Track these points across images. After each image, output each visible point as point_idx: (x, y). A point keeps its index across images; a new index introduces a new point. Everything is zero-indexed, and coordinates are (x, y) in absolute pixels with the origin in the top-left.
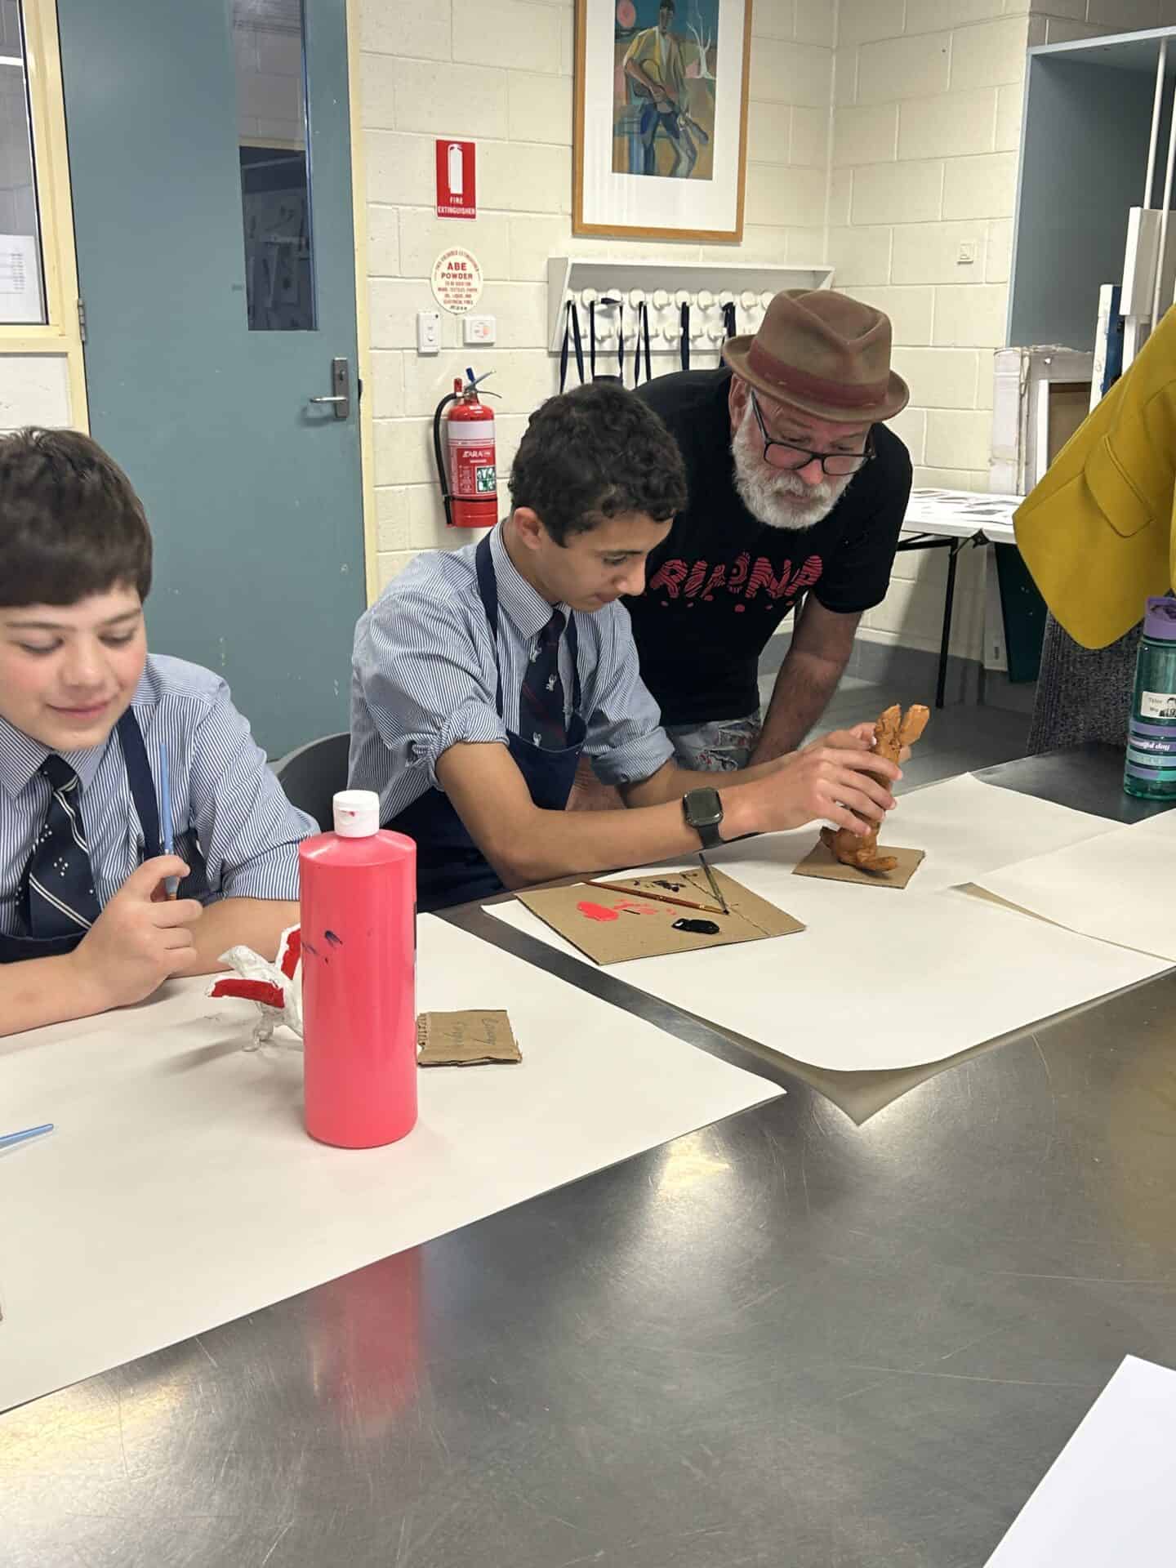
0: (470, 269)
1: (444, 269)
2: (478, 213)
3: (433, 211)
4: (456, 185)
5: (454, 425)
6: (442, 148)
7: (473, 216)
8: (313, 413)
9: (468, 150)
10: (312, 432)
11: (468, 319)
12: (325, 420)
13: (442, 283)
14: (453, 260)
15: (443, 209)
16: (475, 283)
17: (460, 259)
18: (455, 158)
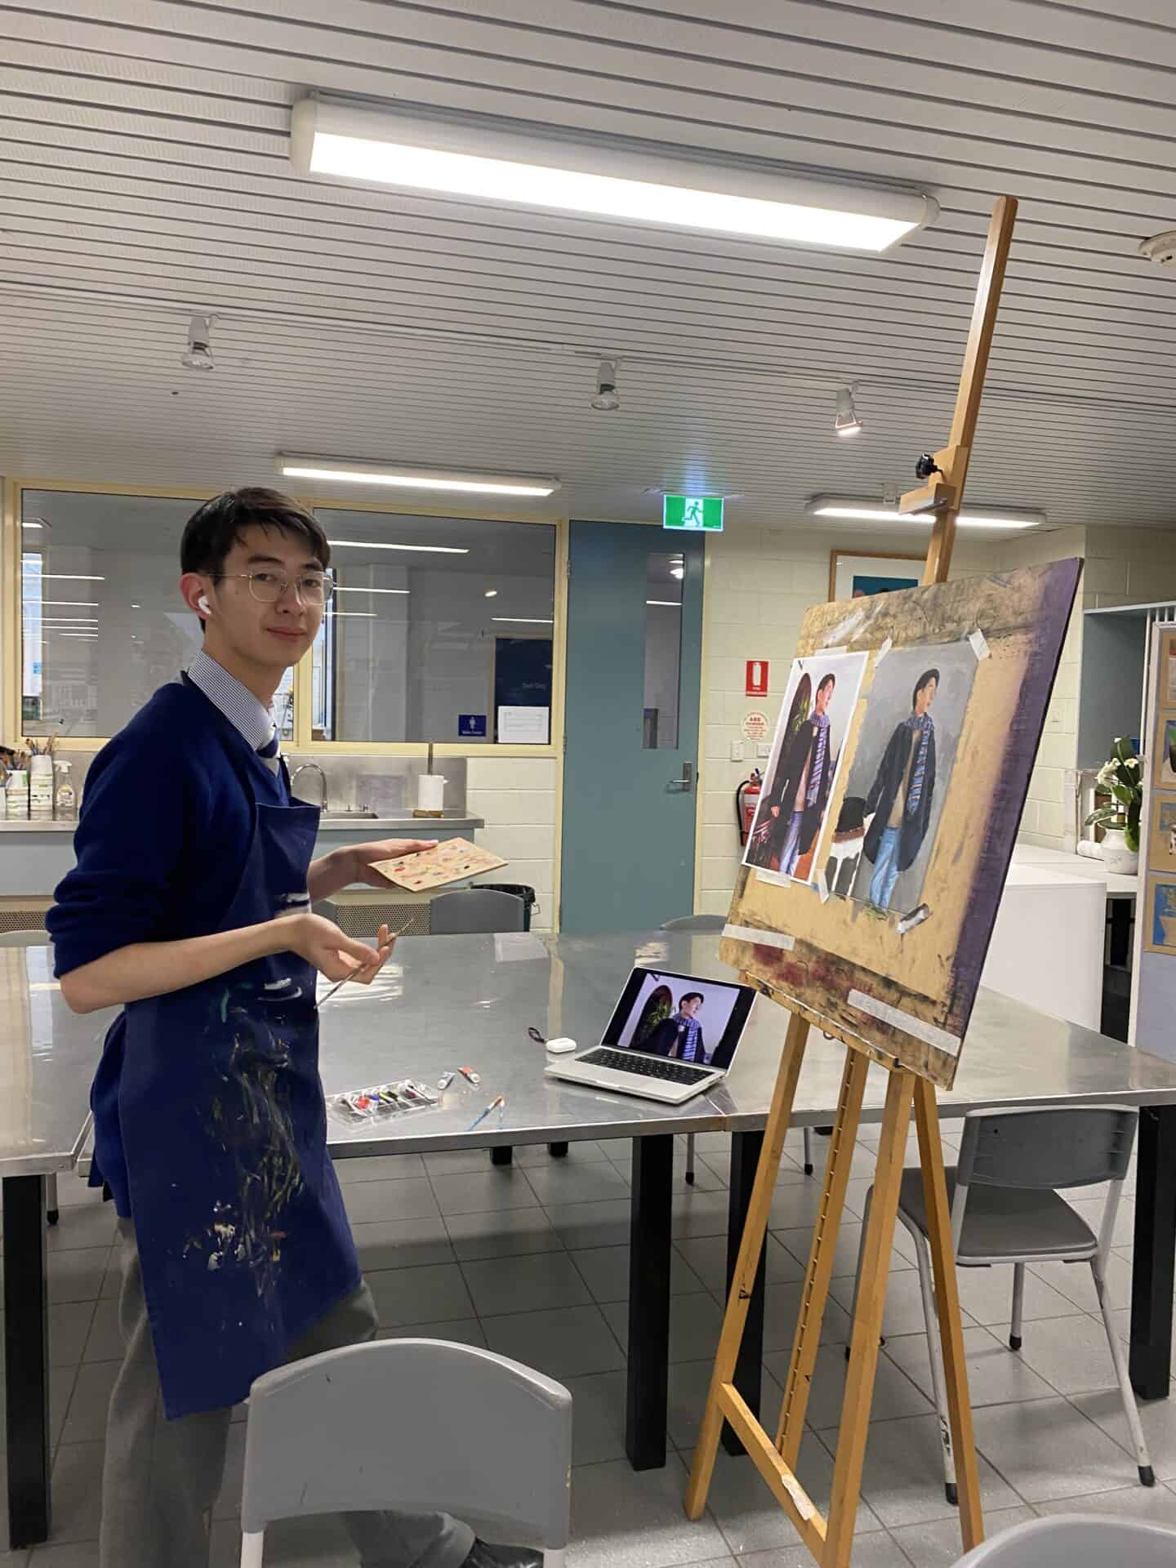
0: (762, 720)
1: (748, 720)
2: (769, 694)
3: (744, 693)
4: (757, 681)
5: (746, 796)
6: (750, 665)
7: (765, 696)
8: (672, 787)
9: (764, 665)
10: (672, 796)
11: (760, 744)
12: (678, 791)
13: (746, 727)
14: (753, 717)
15: (749, 693)
16: (764, 727)
17: (757, 716)
18: (757, 669)
